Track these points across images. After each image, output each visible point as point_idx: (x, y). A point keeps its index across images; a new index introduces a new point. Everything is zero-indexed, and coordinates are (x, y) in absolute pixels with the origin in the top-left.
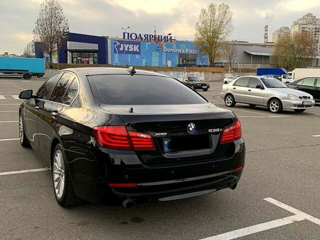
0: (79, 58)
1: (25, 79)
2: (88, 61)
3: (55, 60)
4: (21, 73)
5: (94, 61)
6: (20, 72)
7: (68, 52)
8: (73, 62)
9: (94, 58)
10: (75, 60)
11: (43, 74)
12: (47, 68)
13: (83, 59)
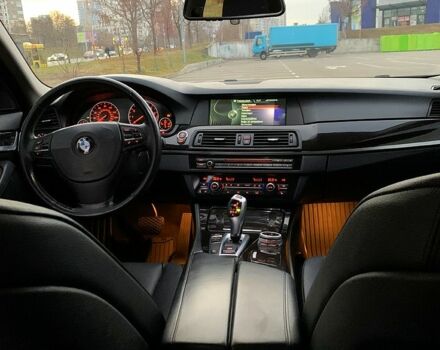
0: (394, 18)
1: (310, 56)
2: (408, 22)
3: (356, 25)
4: (304, 49)
5: (418, 20)
6: (302, 47)
7: (378, 10)
8: (383, 25)
9: (418, 15)
10: (387, 22)
11: (335, 47)
12: (342, 37)
13: (401, 20)
